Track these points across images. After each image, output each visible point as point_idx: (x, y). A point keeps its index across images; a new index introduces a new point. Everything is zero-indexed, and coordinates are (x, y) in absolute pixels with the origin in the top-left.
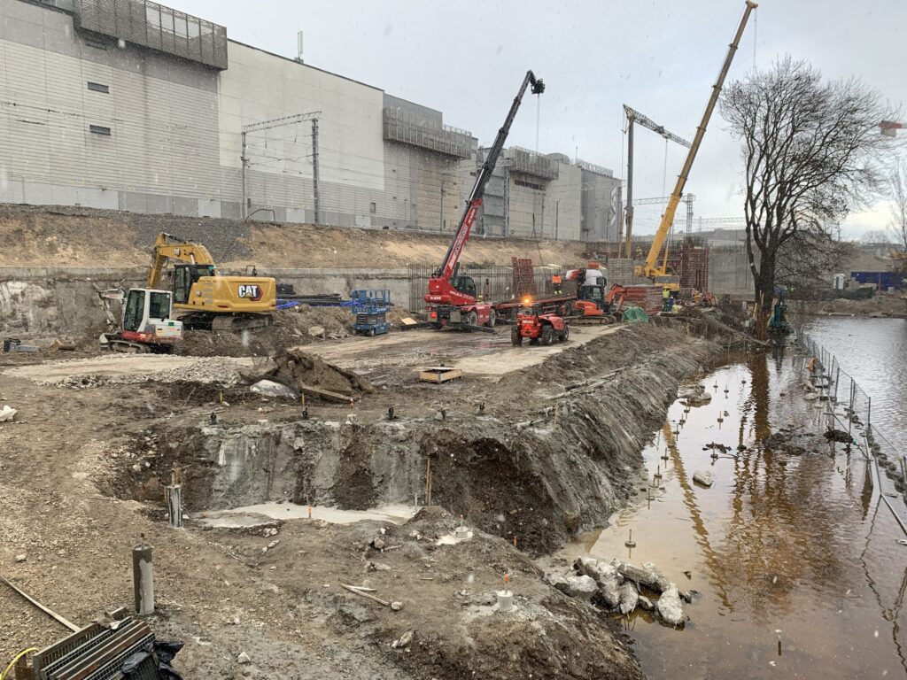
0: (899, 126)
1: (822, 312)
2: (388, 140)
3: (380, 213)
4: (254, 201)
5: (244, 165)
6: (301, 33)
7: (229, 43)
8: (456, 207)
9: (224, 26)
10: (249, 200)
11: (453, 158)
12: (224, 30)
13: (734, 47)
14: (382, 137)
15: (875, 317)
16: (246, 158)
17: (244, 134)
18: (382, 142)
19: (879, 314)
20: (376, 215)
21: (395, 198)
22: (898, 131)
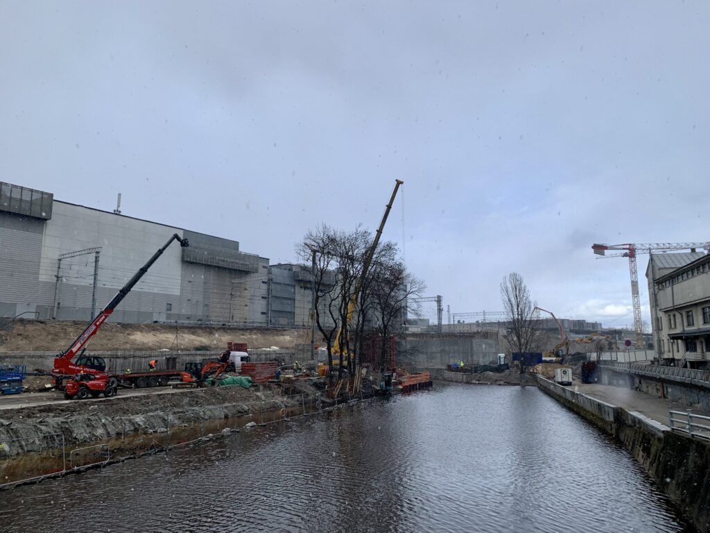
0: (606, 248)
1: (474, 381)
2: (187, 262)
3: (174, 311)
4: (64, 304)
5: (57, 280)
6: (120, 195)
7: (54, 202)
8: (246, 306)
9: (51, 193)
10: (59, 304)
11: (243, 272)
12: (52, 195)
13: (389, 207)
14: (180, 259)
15: (500, 385)
16: (60, 275)
17: (60, 260)
18: (180, 262)
19: (502, 383)
20: (172, 312)
21: (189, 300)
22: (606, 251)
